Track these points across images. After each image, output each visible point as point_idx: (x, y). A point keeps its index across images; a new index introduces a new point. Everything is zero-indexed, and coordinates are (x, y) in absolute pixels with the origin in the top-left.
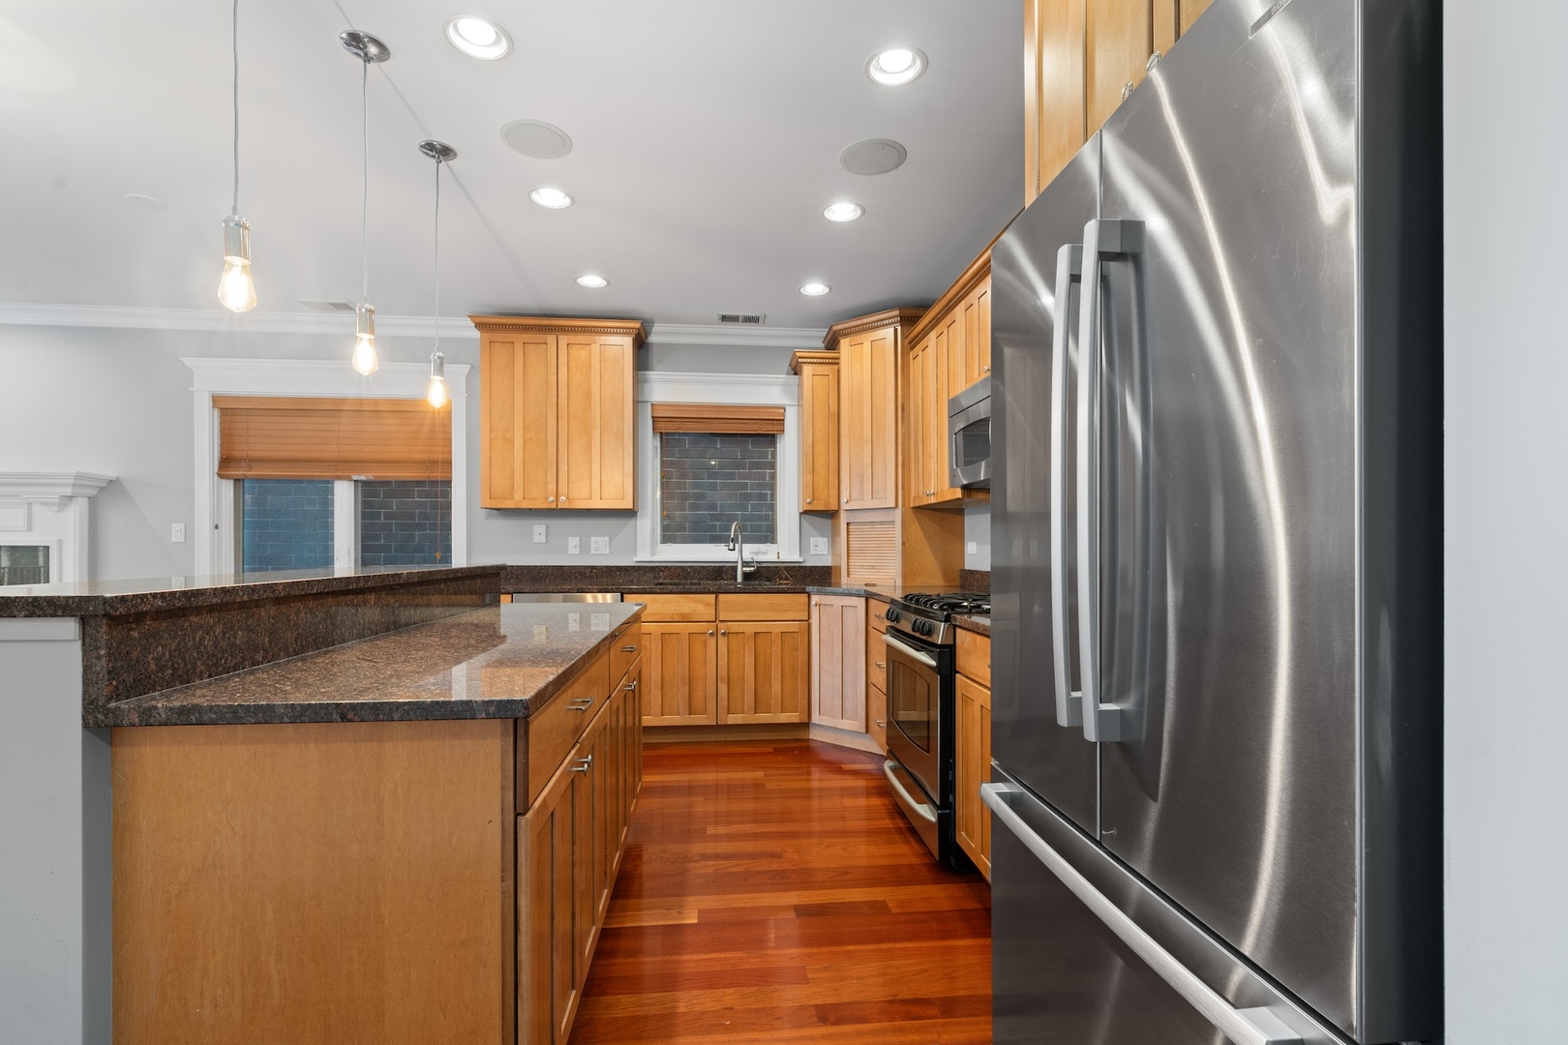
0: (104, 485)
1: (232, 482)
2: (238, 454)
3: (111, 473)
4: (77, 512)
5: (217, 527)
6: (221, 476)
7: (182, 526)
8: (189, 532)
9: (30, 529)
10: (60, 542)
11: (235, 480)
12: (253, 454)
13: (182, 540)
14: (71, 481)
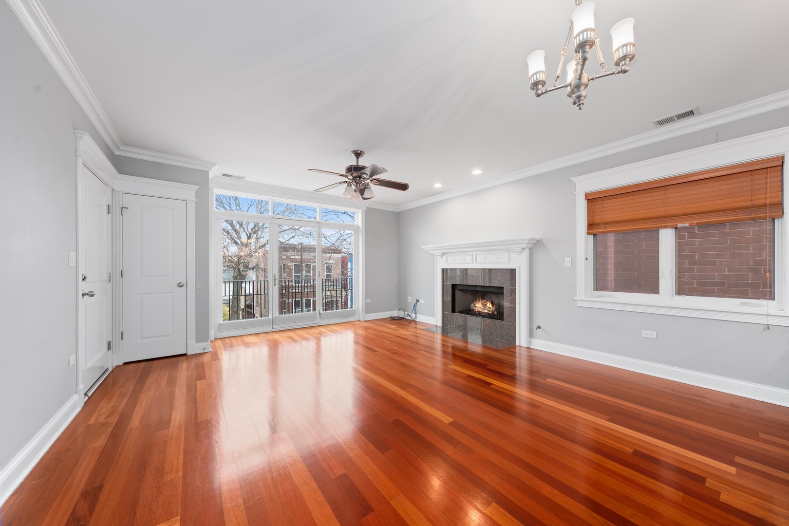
0: (535, 242)
1: (592, 236)
2: (597, 221)
3: (538, 237)
4: (525, 255)
5: (587, 259)
6: (588, 234)
7: (570, 259)
8: (574, 262)
9: (509, 262)
10: (520, 267)
11: (594, 235)
12: (606, 220)
13: (570, 266)
14: (527, 241)
